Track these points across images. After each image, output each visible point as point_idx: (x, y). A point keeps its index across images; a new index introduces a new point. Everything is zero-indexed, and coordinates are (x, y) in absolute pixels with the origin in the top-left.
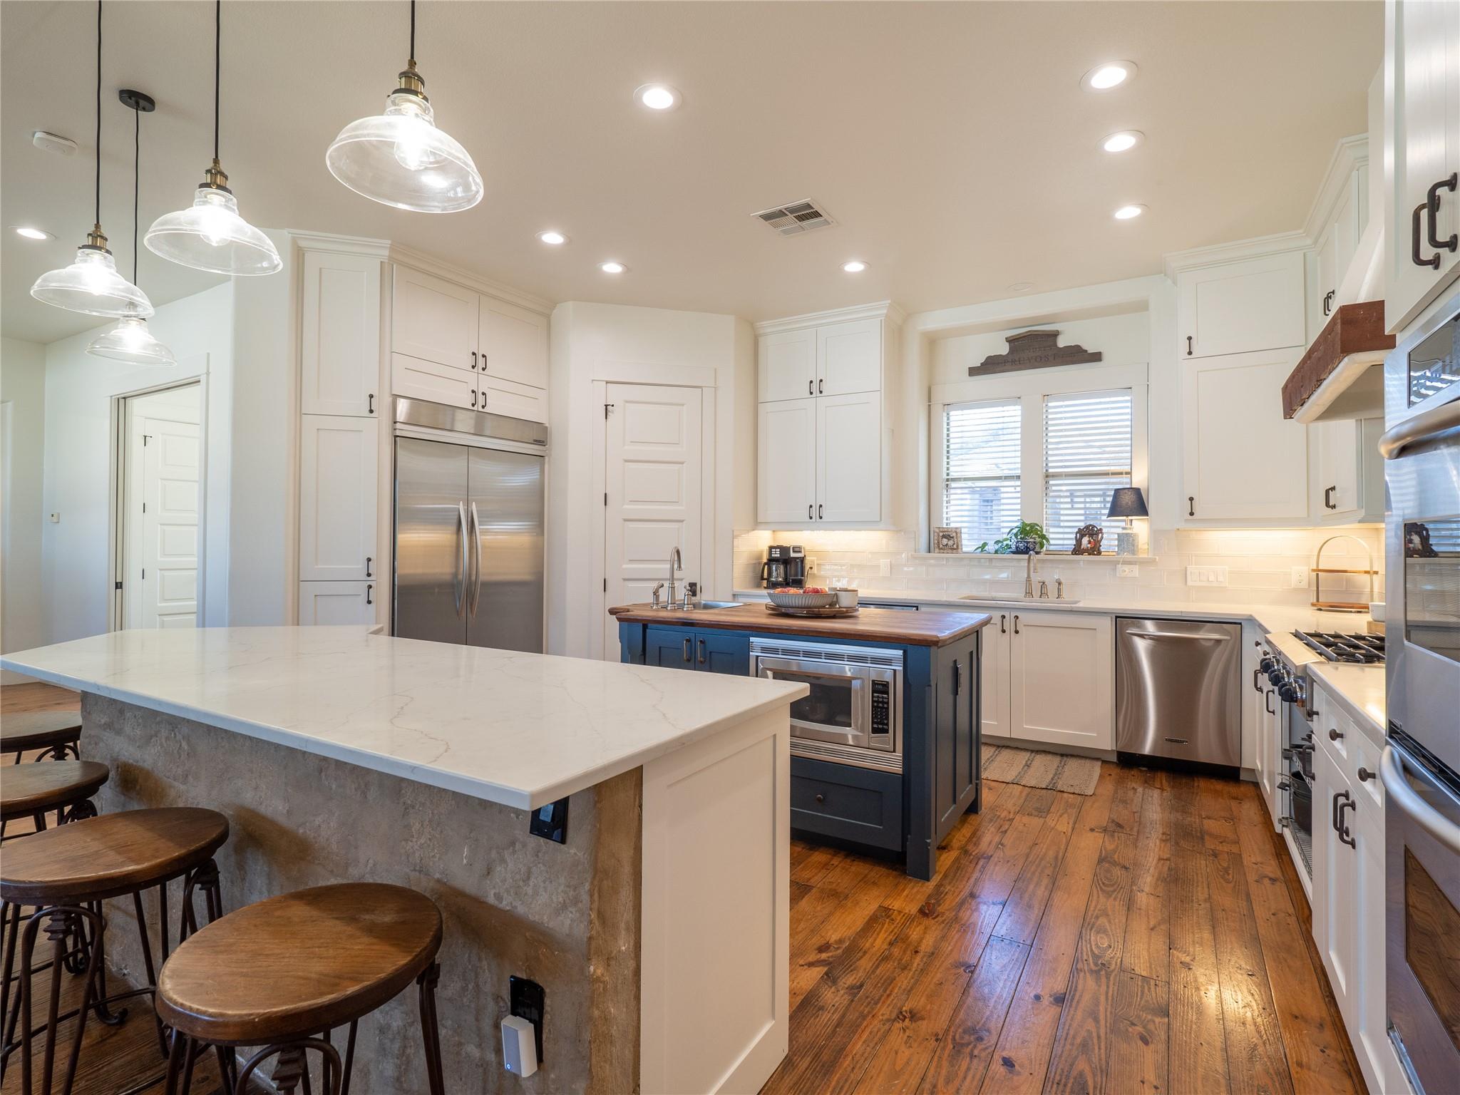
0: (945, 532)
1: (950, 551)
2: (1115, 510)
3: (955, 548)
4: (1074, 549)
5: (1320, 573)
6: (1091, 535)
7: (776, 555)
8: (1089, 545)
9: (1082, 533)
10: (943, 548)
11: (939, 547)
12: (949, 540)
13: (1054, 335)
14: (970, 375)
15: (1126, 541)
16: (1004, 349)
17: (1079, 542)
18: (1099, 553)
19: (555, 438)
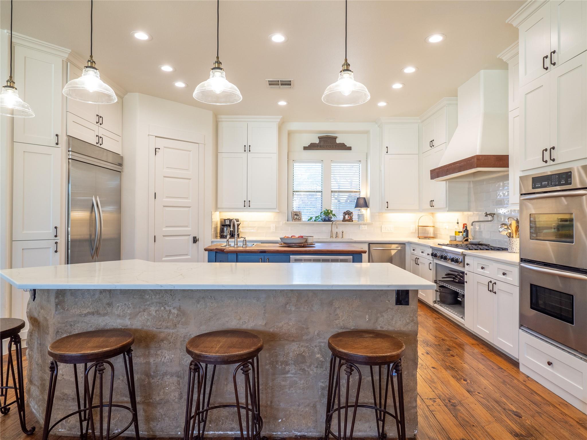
0: (295, 213)
1: (298, 221)
2: (357, 205)
3: (300, 219)
4: (343, 220)
5: (419, 227)
6: (349, 214)
7: (228, 223)
8: (348, 218)
9: (345, 213)
10: (295, 220)
11: (294, 219)
12: (297, 216)
13: (335, 138)
14: (304, 150)
15: (360, 216)
16: (317, 141)
17: (344, 218)
18: (352, 221)
19: (126, 163)
